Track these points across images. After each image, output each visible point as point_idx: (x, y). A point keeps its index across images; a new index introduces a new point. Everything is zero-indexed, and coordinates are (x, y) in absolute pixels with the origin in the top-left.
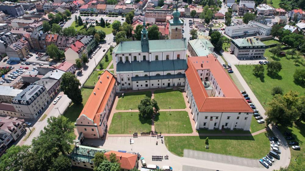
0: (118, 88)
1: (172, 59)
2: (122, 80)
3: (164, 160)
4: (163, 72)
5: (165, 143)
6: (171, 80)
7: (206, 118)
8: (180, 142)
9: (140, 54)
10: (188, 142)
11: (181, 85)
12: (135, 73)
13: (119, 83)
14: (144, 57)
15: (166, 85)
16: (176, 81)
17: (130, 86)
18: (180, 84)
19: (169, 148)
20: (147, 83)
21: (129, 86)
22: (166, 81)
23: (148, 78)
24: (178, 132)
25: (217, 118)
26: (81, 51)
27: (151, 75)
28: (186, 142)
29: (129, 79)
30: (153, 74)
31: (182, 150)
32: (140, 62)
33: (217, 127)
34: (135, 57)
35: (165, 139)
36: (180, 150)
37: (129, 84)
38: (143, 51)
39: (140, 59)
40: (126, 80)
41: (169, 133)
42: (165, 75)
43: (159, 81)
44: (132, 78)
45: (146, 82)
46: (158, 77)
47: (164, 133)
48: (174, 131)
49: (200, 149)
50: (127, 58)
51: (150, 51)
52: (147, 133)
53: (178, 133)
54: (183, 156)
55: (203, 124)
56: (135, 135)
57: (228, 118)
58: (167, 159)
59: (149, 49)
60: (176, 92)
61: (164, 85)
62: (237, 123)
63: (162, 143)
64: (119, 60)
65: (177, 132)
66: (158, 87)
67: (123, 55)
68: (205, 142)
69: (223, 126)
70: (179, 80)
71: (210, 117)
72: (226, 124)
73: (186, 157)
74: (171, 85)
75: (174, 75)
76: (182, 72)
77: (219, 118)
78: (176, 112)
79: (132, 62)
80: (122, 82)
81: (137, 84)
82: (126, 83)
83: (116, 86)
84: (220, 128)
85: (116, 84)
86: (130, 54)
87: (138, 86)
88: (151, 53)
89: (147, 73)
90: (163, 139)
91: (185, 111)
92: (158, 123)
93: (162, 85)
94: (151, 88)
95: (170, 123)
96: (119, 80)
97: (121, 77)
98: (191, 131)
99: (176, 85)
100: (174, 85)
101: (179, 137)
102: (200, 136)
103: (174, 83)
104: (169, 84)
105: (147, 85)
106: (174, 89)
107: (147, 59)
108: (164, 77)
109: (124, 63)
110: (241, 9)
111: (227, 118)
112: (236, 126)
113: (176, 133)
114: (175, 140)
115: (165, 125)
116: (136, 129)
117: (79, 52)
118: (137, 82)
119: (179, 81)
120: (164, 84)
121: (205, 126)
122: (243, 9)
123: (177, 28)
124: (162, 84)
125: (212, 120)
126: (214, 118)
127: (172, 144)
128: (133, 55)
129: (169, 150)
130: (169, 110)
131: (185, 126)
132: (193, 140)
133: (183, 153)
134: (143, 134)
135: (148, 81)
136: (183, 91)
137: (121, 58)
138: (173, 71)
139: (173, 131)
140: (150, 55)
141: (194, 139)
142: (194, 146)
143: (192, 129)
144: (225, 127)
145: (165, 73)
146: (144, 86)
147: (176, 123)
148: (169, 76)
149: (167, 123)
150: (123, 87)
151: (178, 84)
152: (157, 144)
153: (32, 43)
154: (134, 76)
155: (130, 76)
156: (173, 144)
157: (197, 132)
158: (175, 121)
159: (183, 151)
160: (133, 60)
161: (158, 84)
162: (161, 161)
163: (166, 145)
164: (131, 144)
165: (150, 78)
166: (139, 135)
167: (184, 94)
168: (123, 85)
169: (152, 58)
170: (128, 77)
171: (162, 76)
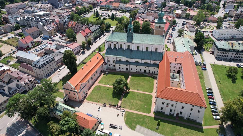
0: (105, 67)
1: (151, 51)
2: (109, 61)
3: (118, 130)
4: (141, 60)
5: (124, 116)
6: (147, 68)
7: (163, 103)
8: (136, 118)
9: (125, 43)
10: (143, 120)
12: (119, 58)
13: (106, 64)
14: (129, 46)
15: (143, 71)
16: (151, 69)
17: (115, 67)
18: (154, 72)
19: (126, 121)
20: (127, 67)
21: (113, 67)
22: (143, 68)
23: (129, 63)
24: (138, 110)
25: (172, 105)
26: (88, 36)
27: (131, 61)
28: (142, 120)
29: (114, 62)
30: (133, 60)
31: (135, 125)
32: (125, 49)
33: (172, 113)
34: (121, 45)
35: (125, 114)
36: (134, 125)
37: (114, 66)
38: (128, 42)
39: (125, 47)
40: (111, 62)
41: (130, 109)
42: (143, 63)
43: (137, 67)
44: (116, 61)
45: (127, 66)
46: (137, 63)
47: (127, 108)
48: (135, 109)
49: (151, 128)
50: (115, 45)
51: (133, 42)
52: (114, 106)
53: (138, 111)
54: (134, 130)
55: (160, 108)
56: (104, 105)
57: (183, 108)
58: (121, 129)
59: (132, 40)
60: (149, 78)
61: (141, 71)
62: (190, 114)
63: (123, 116)
64: (109, 46)
65: (137, 110)
66: (136, 72)
67: (112, 42)
68: (157, 124)
69: (178, 114)
70: (154, 68)
71: (166, 104)
72: (181, 113)
73: (136, 131)
74: (147, 71)
75: (150, 64)
76: (157, 62)
77: (174, 106)
78: (143, 94)
79: (118, 48)
80: (109, 63)
81: (120, 66)
82: (111, 64)
83: (103, 66)
84: (175, 115)
85: (104, 64)
86: (117, 43)
87: (120, 68)
88: (133, 44)
89: (128, 59)
90: (124, 113)
91: (151, 95)
92: (125, 100)
94: (130, 71)
95: (135, 101)
96: (106, 61)
97: (108, 59)
98: (149, 112)
99: (151, 72)
101: (138, 114)
102: (155, 118)
103: (149, 71)
104: (145, 71)
105: (127, 69)
106: (148, 76)
107: (130, 48)
108: (141, 64)
109: (112, 48)
110: (237, 15)
111: (181, 107)
112: (189, 116)
113: (136, 111)
114: (133, 116)
115: (130, 102)
116: (107, 101)
117: (86, 36)
118: (120, 65)
119: (154, 70)
120: (141, 70)
121: (162, 111)
122: (239, 15)
123: (160, 26)
125: (168, 106)
126: (170, 106)
127: (129, 119)
128: (120, 44)
129: (125, 123)
130: (137, 91)
131: (146, 106)
132: (148, 120)
133: (135, 128)
134: (111, 105)
135: (128, 66)
136: (155, 78)
137: (110, 44)
138: (150, 61)
139: (134, 109)
140: (133, 45)
141: (149, 119)
142: (146, 125)
143: (151, 110)
144: (180, 115)
145: (143, 61)
146: (125, 69)
147: (139, 103)
148: (146, 64)
149: (132, 101)
150: (109, 67)
151: (153, 72)
152: (118, 115)
153: (59, 27)
154: (118, 60)
155: (115, 60)
156: (131, 119)
157: (153, 113)
158: (139, 101)
159: (136, 126)
160: (119, 48)
161: (136, 70)
162: (116, 129)
163: (125, 118)
164: (99, 111)
165: (130, 63)
166: (107, 105)
167: (156, 81)
168: (109, 65)
169: (134, 48)
170: (114, 60)
171: (140, 63)
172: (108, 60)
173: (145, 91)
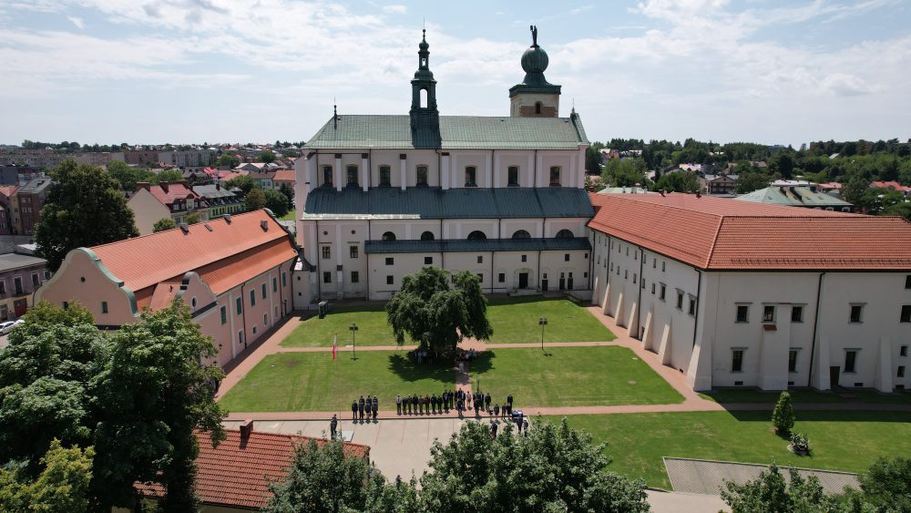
0: (306, 284)
1: (530, 185)
6: (532, 256)
7: (742, 314)
8: (626, 432)
10: (675, 431)
11: (575, 284)
12: (382, 220)
13: (309, 267)
14: (422, 172)
15: (512, 281)
16: (553, 265)
17: (359, 286)
18: (571, 281)
22: (510, 264)
23: (437, 247)
24: (605, 402)
25: (797, 314)
27: (446, 236)
28: (666, 433)
29: (354, 250)
30: (458, 229)
31: (649, 462)
32: (404, 188)
33: (801, 379)
34: (385, 171)
36: (643, 462)
37: (355, 276)
38: (417, 145)
39: (403, 178)
40: (340, 254)
41: (553, 405)
42: (507, 240)
43: (480, 260)
44: (368, 243)
45: (428, 261)
46: (477, 242)
47: (529, 405)
48: (580, 399)
49: (762, 458)
50: (352, 171)
51: (445, 145)
54: (669, 488)
55: (729, 359)
56: (366, 411)
57: (856, 314)
59: (439, 140)
60: (557, 302)
62: (903, 351)
64: (322, 181)
65: (594, 401)
67: (338, 156)
69: (834, 372)
70: (567, 258)
71: (762, 310)
72: (851, 357)
73: (687, 490)
74: (533, 281)
75: (544, 240)
76: (576, 228)
77: (808, 314)
79: (370, 188)
81: (390, 270)
82: (340, 268)
86: (366, 155)
88: (447, 154)
89: (432, 226)
91: (618, 346)
95: (551, 376)
96: (312, 253)
97: (323, 238)
98: (675, 398)
100: (545, 283)
102: (730, 411)
103: (545, 276)
104: (524, 278)
106: (546, 296)
107: (432, 182)
110: (715, 185)
111: (848, 312)
113: (596, 404)
115: (528, 383)
117: (176, 207)
118: (390, 262)
119: (567, 267)
120: (502, 278)
121: (738, 377)
124: (496, 278)
125: (773, 328)
126: (782, 316)
128: (378, 161)
130: (536, 345)
131: (632, 382)
132: (702, 425)
133: (664, 476)
135: (436, 257)
136: (587, 302)
137: (328, 171)
138: (539, 222)
140: (444, 158)
142: (717, 447)
143: (675, 391)
144: (846, 380)
145: (508, 229)
147: (582, 376)
148: (521, 240)
149: (534, 377)
151: (562, 281)
154: (378, 236)
157: (704, 398)
158: (575, 371)
159: (660, 466)
160: (376, 183)
165: (445, 246)
166: (386, 413)
167: (596, 312)
168: (327, 277)
169: (452, 178)
170: (354, 238)
171: (493, 240)
172: (318, 243)
173: (572, 341)
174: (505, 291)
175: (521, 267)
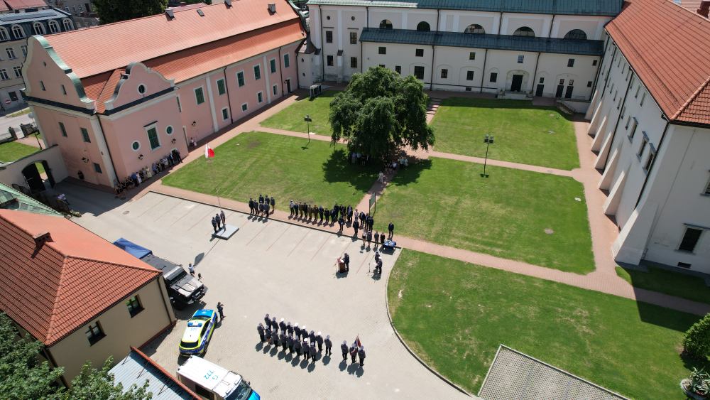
0: (310, 66)
2: (329, 37)
4: (496, 16)
5: (391, 279)
6: (530, 57)
8: (488, 297)
10: (546, 312)
11: (575, 94)
13: (313, 49)
15: (504, 82)
16: (553, 69)
17: (357, 71)
18: (570, 89)
19: (402, 310)
20: (420, 61)
21: (351, 73)
22: (505, 63)
23: (431, 39)
24: (498, 250)
27: (442, 29)
28: (532, 311)
29: (353, 37)
30: (453, 21)
31: (480, 347)
35: (399, 264)
36: (473, 343)
37: (354, 62)
40: (341, 39)
41: (438, 240)
42: (508, 37)
43: (472, 57)
44: (366, 30)
45: (420, 53)
46: (474, 37)
47: (415, 235)
48: (473, 241)
53: (493, 254)
54: (475, 390)
55: (679, 235)
58: (357, 369)
61: (492, 85)
63: (377, 274)
65: (487, 247)
66: (468, 89)
70: (571, 63)
74: (527, 85)
75: (549, 39)
76: (591, 26)
78: (518, 171)
80: (330, 49)
82: (340, 53)
83: (300, 57)
89: (429, 16)
90: (389, 261)
91: (571, 179)
92: (403, 192)
93: (487, 82)
94: (435, 87)
95: (467, 203)
96: (317, 40)
97: (326, 23)
98: (585, 262)
99: (550, 89)
100: (540, 88)
101: (494, 271)
102: (640, 303)
103: (542, 80)
104: (517, 81)
105: (419, 72)
108: (499, 42)
113: (483, 251)
114: (458, 282)
115: (436, 207)
118: (382, 51)
119: (567, 74)
120: (494, 77)
124: (488, 77)
127: (429, 297)
129: (394, 324)
130: (482, 161)
131: (549, 231)
132: (586, 313)
133: (483, 371)
135: (427, 50)
138: (547, 19)
139: (466, 239)
141: (590, 311)
143: (592, 255)
145: (510, 24)
146: (408, 72)
147: (499, 211)
148: (524, 40)
149: (451, 200)
150: (329, 70)
151: (560, 88)
154: (375, 23)
155: (360, 25)
156: (441, 297)
157: (619, 274)
158: (496, 202)
159: (489, 355)
161: (470, 75)
163: (391, 292)
165: (439, 38)
166: (281, 212)
167: (581, 128)
168: (330, 59)
170: (353, 24)
171: (491, 36)
172: (322, 28)
173: (525, 162)
174: (494, 91)
175: (516, 68)
